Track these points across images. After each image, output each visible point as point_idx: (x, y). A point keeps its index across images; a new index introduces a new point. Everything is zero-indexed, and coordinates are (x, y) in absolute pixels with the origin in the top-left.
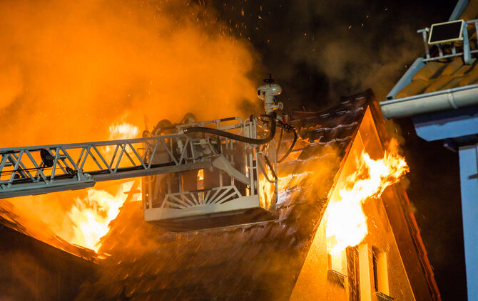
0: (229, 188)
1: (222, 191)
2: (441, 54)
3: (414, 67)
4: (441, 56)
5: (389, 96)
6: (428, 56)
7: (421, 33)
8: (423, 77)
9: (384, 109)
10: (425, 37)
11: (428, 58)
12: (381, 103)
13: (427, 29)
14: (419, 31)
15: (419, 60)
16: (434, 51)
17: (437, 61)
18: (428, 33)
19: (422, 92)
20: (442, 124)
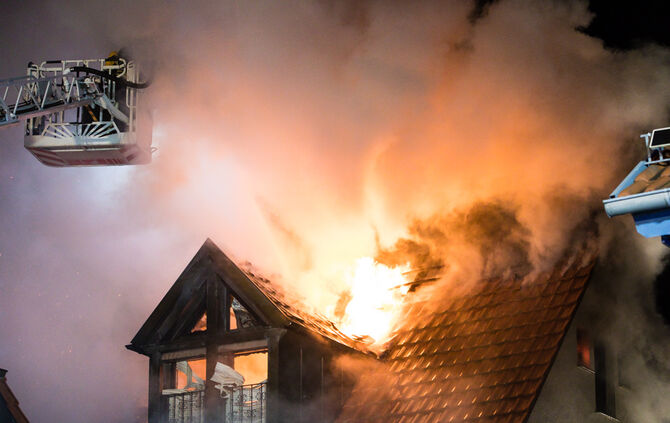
0: (108, 124)
1: (102, 126)
2: (661, 158)
3: (636, 169)
4: (661, 159)
5: (612, 194)
6: (650, 159)
7: (644, 138)
8: (644, 178)
9: (607, 207)
10: (647, 141)
11: (650, 161)
12: (604, 201)
13: (649, 134)
14: (642, 136)
15: (642, 163)
16: (655, 155)
17: (658, 164)
18: (650, 138)
19: (642, 192)
20: (660, 222)
